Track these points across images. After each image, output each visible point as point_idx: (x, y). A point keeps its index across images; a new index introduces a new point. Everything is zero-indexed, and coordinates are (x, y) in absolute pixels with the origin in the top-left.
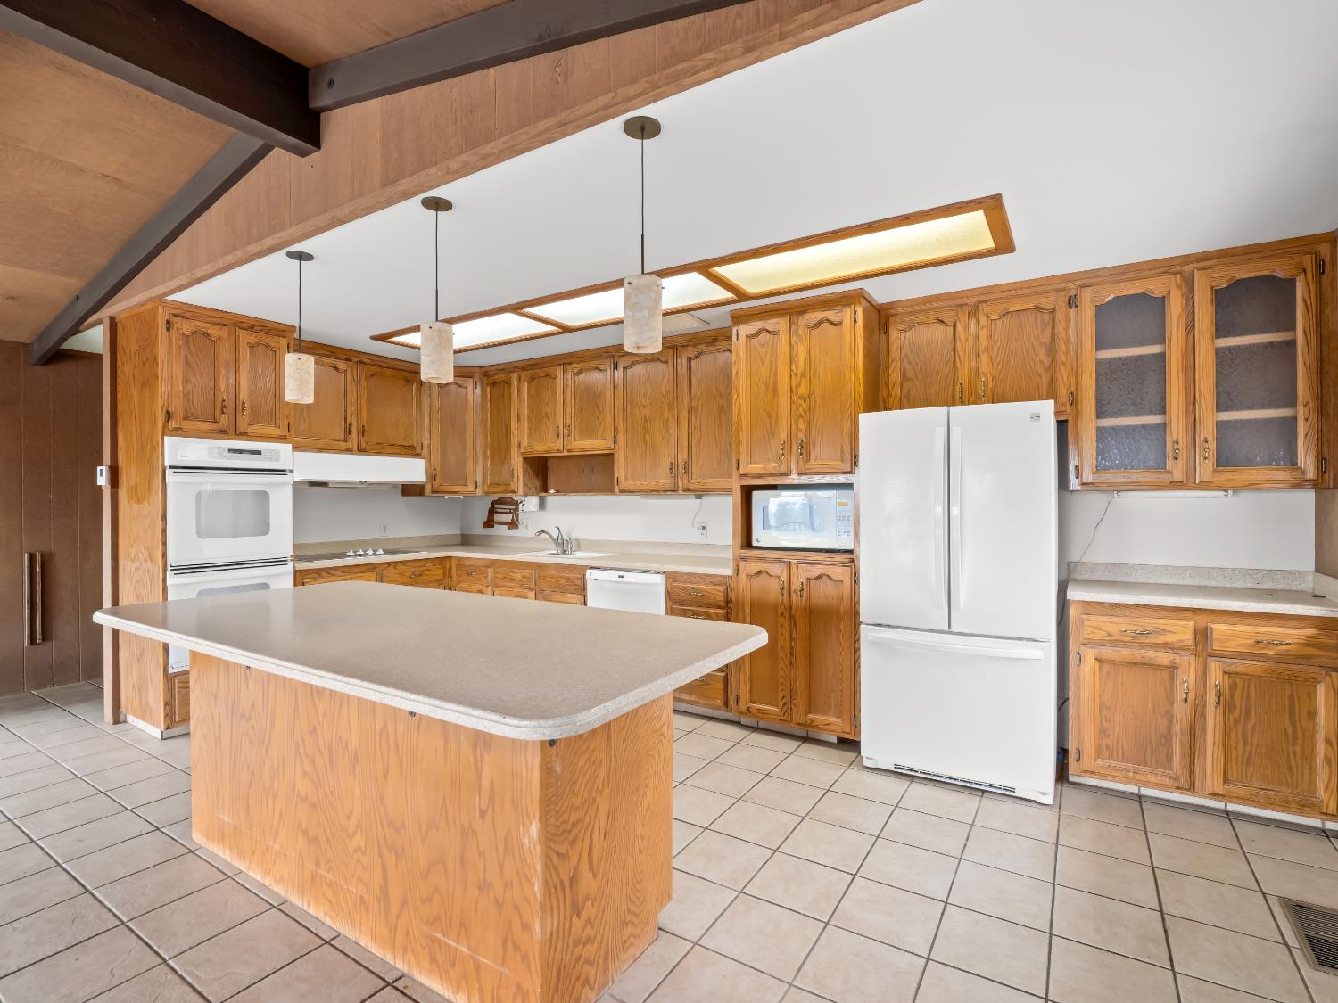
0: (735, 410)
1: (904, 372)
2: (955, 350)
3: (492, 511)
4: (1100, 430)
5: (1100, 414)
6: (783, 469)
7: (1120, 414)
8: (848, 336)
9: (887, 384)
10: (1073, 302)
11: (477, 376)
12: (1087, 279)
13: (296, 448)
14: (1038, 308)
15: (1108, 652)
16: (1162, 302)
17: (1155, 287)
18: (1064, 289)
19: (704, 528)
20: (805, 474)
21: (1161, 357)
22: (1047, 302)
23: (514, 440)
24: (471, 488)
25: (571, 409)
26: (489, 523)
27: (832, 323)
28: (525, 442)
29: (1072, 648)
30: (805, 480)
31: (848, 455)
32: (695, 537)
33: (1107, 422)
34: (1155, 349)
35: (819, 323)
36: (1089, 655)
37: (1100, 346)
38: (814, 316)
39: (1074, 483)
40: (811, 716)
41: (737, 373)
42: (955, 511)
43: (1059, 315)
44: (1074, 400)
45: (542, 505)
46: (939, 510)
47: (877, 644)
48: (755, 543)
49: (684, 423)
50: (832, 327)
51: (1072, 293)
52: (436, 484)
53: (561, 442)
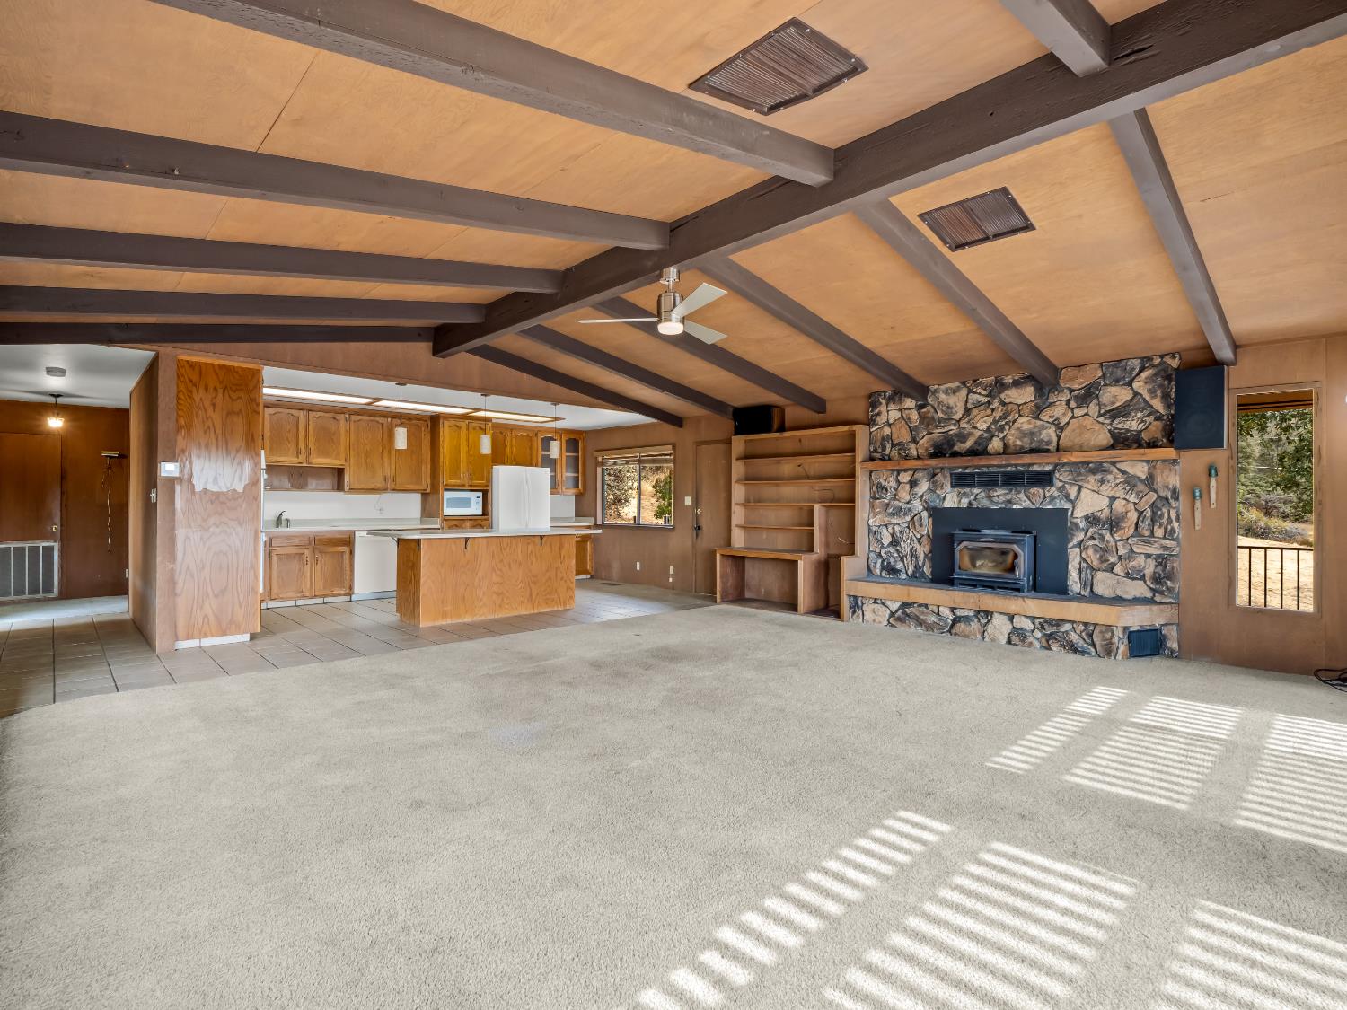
0: (442, 456)
2: (505, 444)
6: (463, 483)
10: (536, 435)
17: (554, 435)
20: (471, 485)
22: (531, 434)
25: (311, 439)
27: (481, 428)
37: (542, 449)
38: (474, 425)
41: (444, 441)
43: (533, 438)
49: (393, 456)
51: (536, 432)
53: (302, 458)
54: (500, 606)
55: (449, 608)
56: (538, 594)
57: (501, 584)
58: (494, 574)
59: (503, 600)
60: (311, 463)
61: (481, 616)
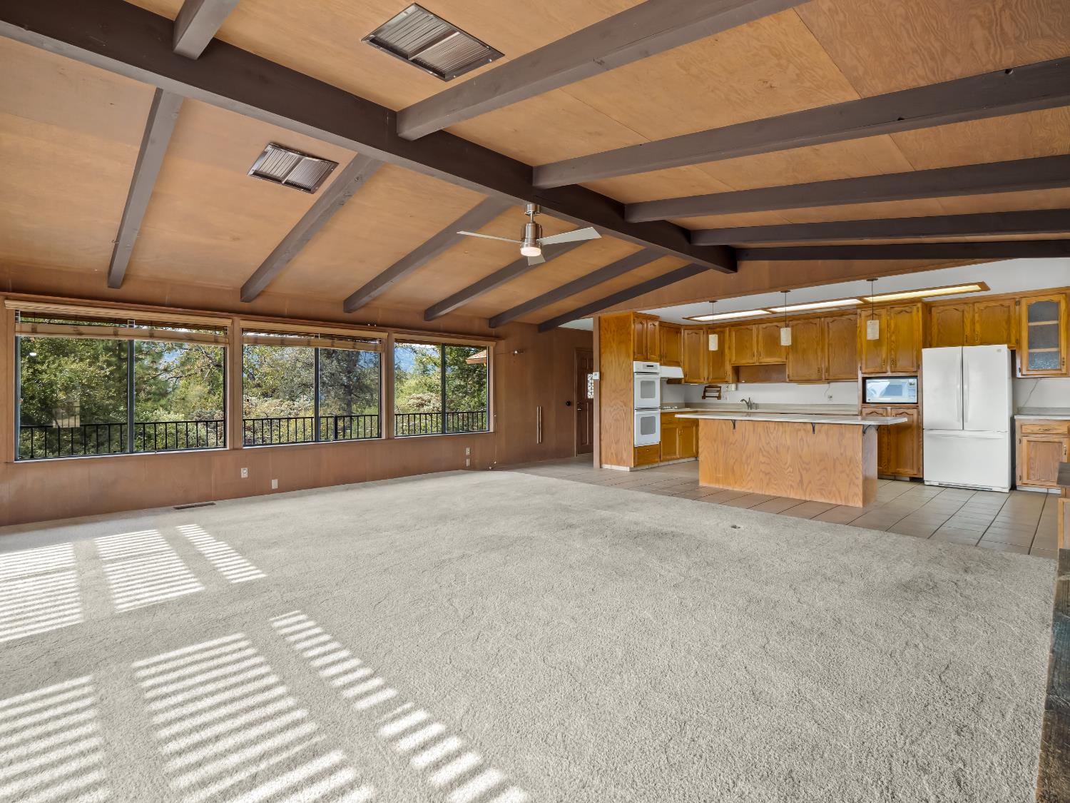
0: (859, 345)
1: (939, 330)
2: (963, 322)
3: (705, 391)
4: (1030, 355)
5: (1030, 347)
6: (884, 370)
7: (1039, 347)
8: (915, 318)
9: (931, 335)
10: (1018, 303)
11: (704, 329)
12: (1025, 295)
13: (661, 365)
14: (1002, 305)
15: (1032, 438)
16: (1058, 304)
17: (1055, 298)
18: (1014, 298)
19: (831, 397)
20: (894, 372)
21: (1057, 326)
22: (1006, 303)
23: (727, 358)
24: (702, 380)
25: (761, 344)
26: (704, 397)
27: (907, 312)
28: (734, 359)
29: (1018, 437)
30: (894, 374)
31: (915, 364)
32: (826, 401)
33: (1033, 351)
34: (1055, 322)
35: (901, 311)
36: (1025, 440)
37: (1030, 320)
38: (897, 309)
39: (1019, 375)
40: (898, 469)
41: (860, 331)
42: (965, 387)
43: (1012, 309)
44: (1018, 342)
45: (737, 389)
46: (959, 386)
47: (931, 436)
48: (867, 401)
49: (826, 351)
50: (908, 314)
51: (1017, 300)
52: (687, 379)
53: (755, 359)
54: (768, 484)
55: (721, 475)
56: (810, 482)
57: (768, 464)
58: (761, 454)
59: (770, 479)
60: (761, 363)
61: (749, 489)
